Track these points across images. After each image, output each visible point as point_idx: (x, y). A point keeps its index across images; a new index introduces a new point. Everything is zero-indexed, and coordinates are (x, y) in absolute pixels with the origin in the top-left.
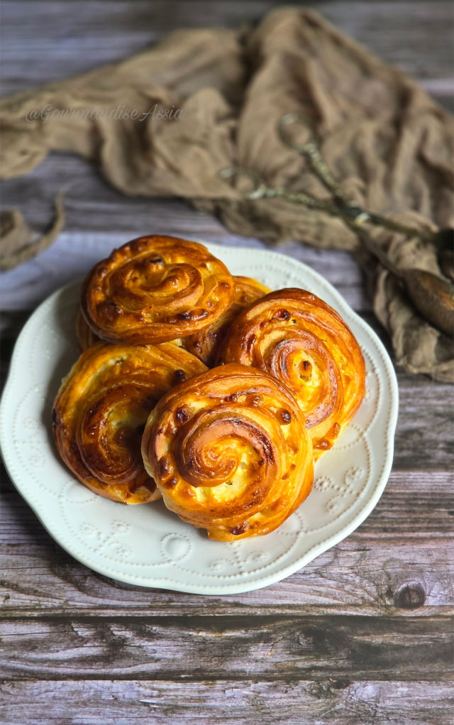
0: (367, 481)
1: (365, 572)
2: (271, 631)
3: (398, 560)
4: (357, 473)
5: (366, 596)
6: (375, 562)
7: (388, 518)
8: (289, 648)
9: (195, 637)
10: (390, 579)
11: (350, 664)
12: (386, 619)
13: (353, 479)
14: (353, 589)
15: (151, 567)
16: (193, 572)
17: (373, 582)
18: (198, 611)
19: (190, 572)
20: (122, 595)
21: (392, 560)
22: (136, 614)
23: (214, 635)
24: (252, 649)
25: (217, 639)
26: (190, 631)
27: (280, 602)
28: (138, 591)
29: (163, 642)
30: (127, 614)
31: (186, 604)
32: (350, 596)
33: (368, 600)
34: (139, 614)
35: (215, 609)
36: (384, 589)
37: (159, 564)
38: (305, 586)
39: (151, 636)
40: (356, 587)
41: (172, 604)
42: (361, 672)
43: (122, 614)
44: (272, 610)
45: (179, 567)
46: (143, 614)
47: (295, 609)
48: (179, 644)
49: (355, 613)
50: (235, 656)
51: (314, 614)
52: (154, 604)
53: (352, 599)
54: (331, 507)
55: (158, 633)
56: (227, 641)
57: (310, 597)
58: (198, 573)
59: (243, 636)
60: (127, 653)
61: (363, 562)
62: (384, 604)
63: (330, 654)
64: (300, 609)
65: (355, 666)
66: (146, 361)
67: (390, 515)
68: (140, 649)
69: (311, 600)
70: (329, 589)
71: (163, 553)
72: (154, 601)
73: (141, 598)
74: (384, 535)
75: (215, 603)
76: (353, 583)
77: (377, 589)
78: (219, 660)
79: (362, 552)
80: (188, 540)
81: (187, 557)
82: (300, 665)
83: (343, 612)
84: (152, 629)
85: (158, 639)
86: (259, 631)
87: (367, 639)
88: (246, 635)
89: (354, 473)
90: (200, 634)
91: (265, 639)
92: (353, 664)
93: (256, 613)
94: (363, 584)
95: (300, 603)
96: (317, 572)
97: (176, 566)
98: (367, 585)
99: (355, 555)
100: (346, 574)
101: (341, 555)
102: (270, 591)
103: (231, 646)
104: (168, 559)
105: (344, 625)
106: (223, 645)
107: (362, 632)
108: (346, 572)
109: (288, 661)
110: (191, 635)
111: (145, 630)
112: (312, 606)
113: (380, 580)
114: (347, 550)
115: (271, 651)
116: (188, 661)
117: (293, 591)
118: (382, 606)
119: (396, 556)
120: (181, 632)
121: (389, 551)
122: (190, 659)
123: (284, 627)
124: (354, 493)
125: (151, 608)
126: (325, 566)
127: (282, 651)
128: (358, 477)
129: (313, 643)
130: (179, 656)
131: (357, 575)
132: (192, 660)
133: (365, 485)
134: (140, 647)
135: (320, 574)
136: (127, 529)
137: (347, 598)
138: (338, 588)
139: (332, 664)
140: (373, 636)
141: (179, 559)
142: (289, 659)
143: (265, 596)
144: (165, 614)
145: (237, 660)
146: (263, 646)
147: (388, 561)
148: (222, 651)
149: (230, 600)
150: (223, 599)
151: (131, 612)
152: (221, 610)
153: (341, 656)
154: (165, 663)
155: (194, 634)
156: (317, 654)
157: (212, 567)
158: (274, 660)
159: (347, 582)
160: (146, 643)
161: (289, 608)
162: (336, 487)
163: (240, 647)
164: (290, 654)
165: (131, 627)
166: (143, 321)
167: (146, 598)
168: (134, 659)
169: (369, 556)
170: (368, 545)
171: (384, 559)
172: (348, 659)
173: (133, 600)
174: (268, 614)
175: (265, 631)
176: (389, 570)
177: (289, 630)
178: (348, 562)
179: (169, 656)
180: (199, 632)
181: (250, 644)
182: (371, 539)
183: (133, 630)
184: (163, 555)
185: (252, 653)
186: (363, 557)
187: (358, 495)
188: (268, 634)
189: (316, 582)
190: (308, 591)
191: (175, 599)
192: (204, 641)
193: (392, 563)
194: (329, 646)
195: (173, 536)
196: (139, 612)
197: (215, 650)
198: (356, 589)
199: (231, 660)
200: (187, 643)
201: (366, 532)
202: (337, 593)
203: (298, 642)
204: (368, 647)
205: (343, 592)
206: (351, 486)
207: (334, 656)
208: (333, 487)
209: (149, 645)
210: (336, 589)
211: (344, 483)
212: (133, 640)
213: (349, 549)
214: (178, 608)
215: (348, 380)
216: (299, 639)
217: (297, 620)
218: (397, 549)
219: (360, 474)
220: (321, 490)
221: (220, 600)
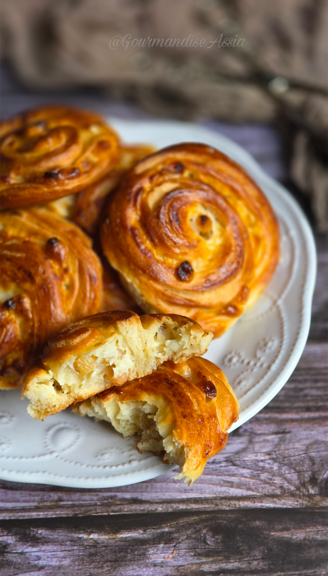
0: (279, 352)
1: (285, 457)
2: (174, 529)
3: (324, 442)
4: (269, 344)
5: (286, 485)
6: (297, 445)
7: (312, 396)
8: (193, 548)
9: (86, 540)
10: (314, 464)
11: (266, 565)
12: (309, 510)
13: (265, 351)
14: (271, 477)
15: (30, 460)
16: (76, 463)
17: (294, 469)
18: (90, 511)
19: (73, 463)
20: (6, 495)
21: (316, 442)
22: (21, 516)
23: (107, 537)
24: (151, 551)
25: (110, 541)
26: (80, 533)
27: (184, 496)
28: (25, 490)
29: (49, 547)
30: (10, 517)
31: (77, 503)
32: (266, 485)
33: (288, 489)
34: (24, 516)
35: (110, 506)
36: (306, 475)
37: (39, 456)
38: (215, 477)
39: (36, 541)
40: (274, 475)
41: (62, 503)
42: (279, 573)
43: (4, 517)
44: (175, 506)
45: (61, 459)
46: (29, 516)
47: (202, 503)
48: (67, 548)
49: (272, 505)
50: (130, 560)
51: (224, 508)
52: (41, 504)
53: (269, 489)
54: (239, 383)
55: (44, 537)
56: (122, 543)
57: (219, 489)
58: (82, 465)
59: (141, 536)
60: (7, 560)
61: (282, 447)
62: (307, 493)
63: (242, 554)
64: (208, 503)
65: (272, 567)
66: (21, 230)
67: (314, 392)
68: (22, 556)
69: (220, 492)
70: (242, 479)
71: (47, 444)
72: (42, 501)
73: (28, 498)
74: (306, 415)
75: (110, 500)
76: (270, 471)
77: (299, 477)
78: (112, 566)
79: (280, 436)
80: (77, 430)
81: (73, 448)
82: (206, 568)
83: (258, 505)
84: (37, 533)
85: (43, 544)
86: (159, 531)
87: (286, 535)
88: (144, 535)
89: (266, 345)
90: (92, 536)
91: (166, 539)
92: (269, 564)
93: (157, 509)
94: (283, 471)
95: (208, 496)
96: (229, 460)
97: (59, 458)
98: (287, 472)
99: (273, 438)
100: (262, 461)
101: (257, 439)
102: (173, 484)
103: (127, 549)
104: (51, 450)
105: (260, 519)
106: (117, 548)
107: (281, 527)
108: (263, 458)
109: (192, 564)
110: (80, 538)
111: (30, 534)
112: (222, 498)
113: (303, 466)
114: (264, 434)
115: (172, 553)
116: (76, 568)
117: (200, 483)
118: (304, 495)
119: (321, 437)
120: (69, 535)
121: (313, 433)
122: (79, 565)
123: (189, 524)
124: (265, 365)
125: (37, 509)
126: (238, 453)
127: (186, 552)
128: (270, 348)
129: (223, 542)
130: (66, 562)
131: (275, 462)
132: (80, 567)
133: (277, 357)
134: (22, 553)
135: (231, 462)
136: (11, 420)
137: (263, 488)
138: (253, 477)
139: (244, 566)
140: (293, 530)
141: (64, 450)
142: (193, 562)
143: (168, 490)
144: (53, 515)
145: (133, 565)
146: (163, 548)
147: (311, 444)
148: (116, 555)
149: (128, 496)
150: (120, 495)
151: (16, 514)
152: (116, 508)
153: (255, 556)
154: (48, 572)
155: (85, 536)
156: (227, 554)
157: (99, 457)
158: (176, 563)
159: (263, 469)
160: (29, 549)
161: (195, 503)
162: (246, 362)
163: (136, 550)
164: (195, 555)
165: (14, 531)
166: (9, 182)
167: (32, 498)
168: (15, 568)
169: (290, 439)
170: (287, 427)
171: (307, 442)
172: (263, 559)
173: (18, 501)
174: (170, 510)
175: (166, 530)
176: (313, 454)
177: (194, 528)
178: (264, 447)
179: (54, 562)
180: (90, 534)
181: (148, 546)
182: (292, 420)
183: (15, 534)
184: (46, 446)
185: (151, 556)
186: (282, 440)
187: (269, 367)
188: (170, 533)
189: (227, 471)
190: (217, 482)
191: (65, 498)
192: (96, 544)
193: (316, 446)
194: (241, 545)
195: (62, 425)
196: (23, 514)
197: (107, 554)
198: (274, 478)
199: (125, 565)
200: (75, 548)
201: (286, 412)
202: (251, 483)
203: (205, 542)
204: (288, 545)
205: (258, 482)
206: (262, 359)
207: (247, 556)
208: (243, 362)
209: (32, 551)
210: (250, 478)
211: (255, 356)
212: (15, 546)
213: (266, 432)
214: (68, 508)
215: (258, 240)
216: (205, 538)
217: (204, 516)
218: (322, 429)
219: (273, 345)
220: (230, 366)
221: (116, 496)
